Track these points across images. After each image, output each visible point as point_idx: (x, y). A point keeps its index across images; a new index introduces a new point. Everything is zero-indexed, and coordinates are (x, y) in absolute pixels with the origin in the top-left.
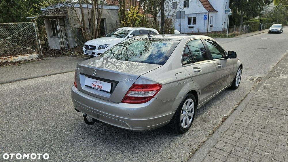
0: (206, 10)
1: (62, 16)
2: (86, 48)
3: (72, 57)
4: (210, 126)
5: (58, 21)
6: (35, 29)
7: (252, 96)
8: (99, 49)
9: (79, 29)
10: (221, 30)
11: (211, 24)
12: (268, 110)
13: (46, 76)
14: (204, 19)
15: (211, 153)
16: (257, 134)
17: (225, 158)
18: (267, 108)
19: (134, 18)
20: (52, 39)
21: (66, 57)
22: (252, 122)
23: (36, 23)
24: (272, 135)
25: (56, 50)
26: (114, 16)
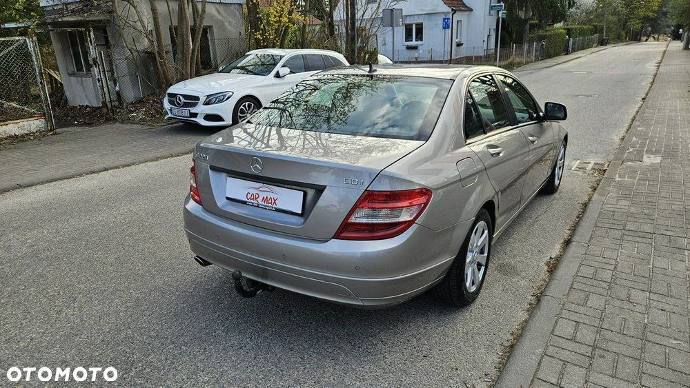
0: (446, 6)
1: (100, 21)
2: (171, 102)
3: (135, 126)
4: (523, 283)
5: (92, 34)
6: (33, 54)
7: (600, 207)
8: (206, 104)
9: (146, 52)
10: (482, 54)
11: (457, 40)
12: (644, 240)
13: (80, 175)
14: (444, 28)
15: (551, 350)
17: (587, 359)
19: (282, 24)
20: (73, 79)
21: (118, 125)
22: (618, 269)
23: (35, 38)
24: (672, 297)
25: (88, 109)
26: (232, 20)
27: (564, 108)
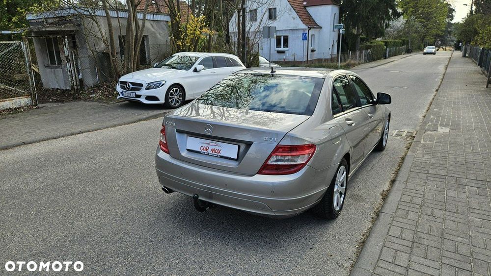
0: (304, 25)
1: (72, 31)
2: (122, 87)
3: (94, 103)
4: (367, 206)
5: (66, 39)
6: (25, 53)
7: (412, 159)
8: (147, 89)
9: (103, 53)
10: (328, 57)
11: (312, 48)
12: (441, 180)
13: (64, 136)
14: (303, 40)
15: (387, 244)
16: (438, 213)
17: (409, 249)
18: (438, 176)
19: (196, 35)
20: (48, 70)
21: (82, 102)
22: (425, 197)
23: (27, 42)
24: (459, 213)
25: (59, 91)
26: (161, 32)
27: (389, 96)
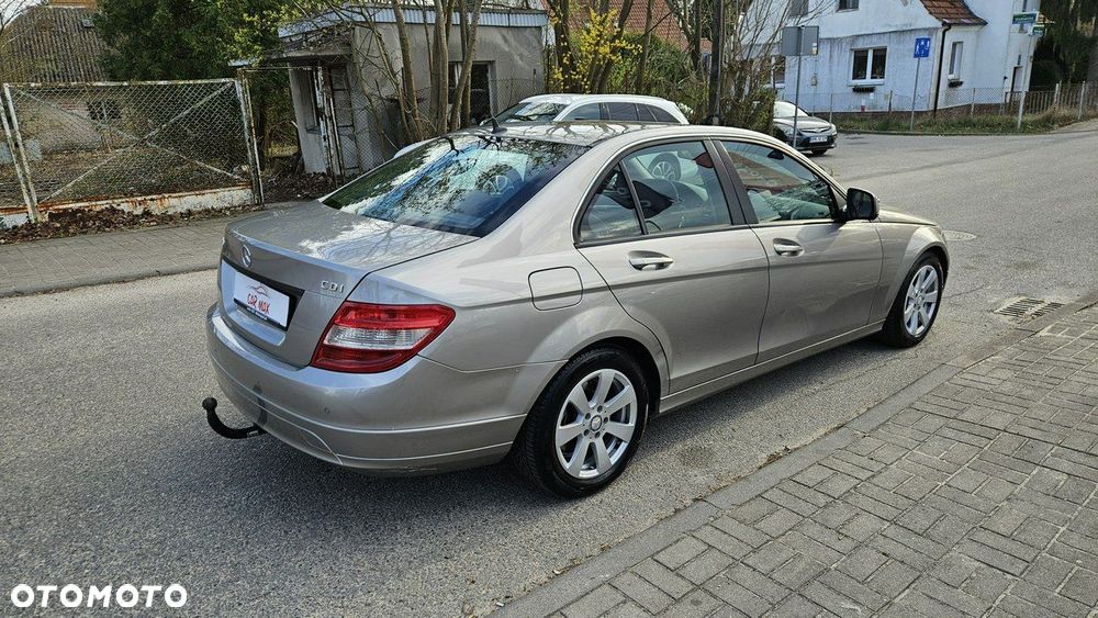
0: (932, 18)
1: (335, 56)
4: (701, 479)
5: (320, 74)
7: (949, 376)
9: (392, 100)
10: (1001, 100)
11: (951, 77)
12: (977, 440)
14: (916, 56)
15: (621, 582)
16: (864, 526)
17: (668, 602)
18: (977, 429)
19: (600, 56)
23: (246, 81)
24: (928, 536)
